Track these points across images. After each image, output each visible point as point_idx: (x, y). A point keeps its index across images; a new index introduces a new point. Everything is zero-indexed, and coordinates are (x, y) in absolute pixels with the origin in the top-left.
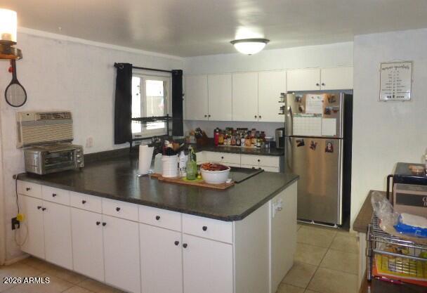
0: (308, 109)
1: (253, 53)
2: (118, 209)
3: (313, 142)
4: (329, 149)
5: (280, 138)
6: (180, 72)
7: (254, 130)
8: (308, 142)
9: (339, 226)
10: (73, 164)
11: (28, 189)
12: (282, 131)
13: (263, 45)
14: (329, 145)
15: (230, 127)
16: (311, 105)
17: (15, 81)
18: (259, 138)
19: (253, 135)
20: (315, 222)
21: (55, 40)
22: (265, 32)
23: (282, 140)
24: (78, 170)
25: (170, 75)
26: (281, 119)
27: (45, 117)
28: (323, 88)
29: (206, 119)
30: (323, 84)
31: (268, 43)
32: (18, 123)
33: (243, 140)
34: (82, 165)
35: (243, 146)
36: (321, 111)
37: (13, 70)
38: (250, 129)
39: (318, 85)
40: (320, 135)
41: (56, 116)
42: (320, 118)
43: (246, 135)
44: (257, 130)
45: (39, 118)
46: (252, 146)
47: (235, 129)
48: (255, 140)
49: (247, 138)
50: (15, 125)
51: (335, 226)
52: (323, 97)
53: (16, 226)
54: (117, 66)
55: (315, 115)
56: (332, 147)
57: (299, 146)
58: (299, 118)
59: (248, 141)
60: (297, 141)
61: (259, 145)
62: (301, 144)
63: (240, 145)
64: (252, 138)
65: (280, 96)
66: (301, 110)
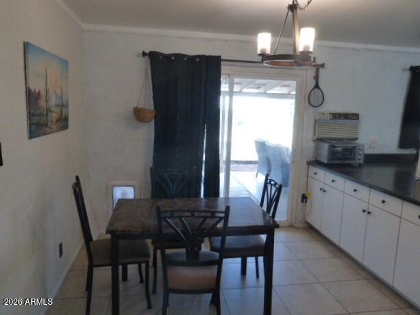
2: (383, 202)
10: (354, 159)
11: (315, 173)
17: (317, 86)
21: (353, 49)
24: (357, 165)
27: (337, 116)
32: (315, 120)
34: (362, 161)
37: (317, 78)
41: (346, 116)
45: (332, 117)
50: (312, 121)
53: (304, 200)
54: (413, 69)
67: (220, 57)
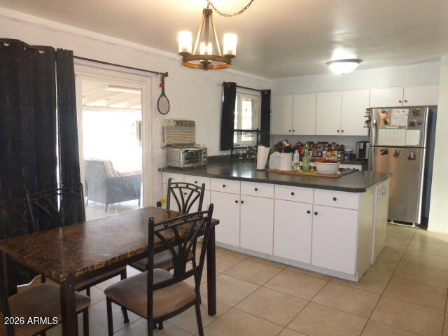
0: (393, 122)
1: (346, 72)
2: (256, 190)
3: (396, 151)
4: (412, 157)
5: (360, 150)
6: (269, 91)
7: (333, 143)
8: (392, 151)
9: (417, 225)
12: (362, 144)
13: (356, 65)
14: (412, 154)
15: (311, 141)
16: (396, 118)
17: (163, 94)
18: (339, 151)
19: (333, 148)
20: (395, 222)
22: (358, 53)
23: (362, 152)
24: (203, 167)
25: (259, 94)
26: (365, 132)
27: (179, 123)
28: (405, 104)
29: (291, 134)
30: (406, 101)
31: (361, 63)
32: (163, 128)
33: (324, 152)
35: (324, 157)
36: (406, 124)
37: (162, 85)
38: (330, 143)
39: (400, 102)
40: (403, 145)
41: (186, 123)
42: (404, 130)
43: (327, 148)
44: (338, 143)
45: (176, 124)
46: (333, 158)
47: (316, 142)
48: (336, 152)
49: (328, 150)
50: (160, 130)
51: (413, 226)
52: (407, 111)
54: (225, 84)
55: (400, 127)
56: (414, 155)
57: (382, 154)
58: (384, 130)
59: (329, 153)
60: (381, 151)
61: (339, 156)
62: (385, 153)
63: (321, 156)
64: (332, 150)
65: (366, 111)
66: (386, 123)
67: (71, 52)
